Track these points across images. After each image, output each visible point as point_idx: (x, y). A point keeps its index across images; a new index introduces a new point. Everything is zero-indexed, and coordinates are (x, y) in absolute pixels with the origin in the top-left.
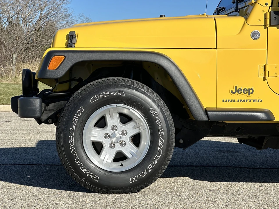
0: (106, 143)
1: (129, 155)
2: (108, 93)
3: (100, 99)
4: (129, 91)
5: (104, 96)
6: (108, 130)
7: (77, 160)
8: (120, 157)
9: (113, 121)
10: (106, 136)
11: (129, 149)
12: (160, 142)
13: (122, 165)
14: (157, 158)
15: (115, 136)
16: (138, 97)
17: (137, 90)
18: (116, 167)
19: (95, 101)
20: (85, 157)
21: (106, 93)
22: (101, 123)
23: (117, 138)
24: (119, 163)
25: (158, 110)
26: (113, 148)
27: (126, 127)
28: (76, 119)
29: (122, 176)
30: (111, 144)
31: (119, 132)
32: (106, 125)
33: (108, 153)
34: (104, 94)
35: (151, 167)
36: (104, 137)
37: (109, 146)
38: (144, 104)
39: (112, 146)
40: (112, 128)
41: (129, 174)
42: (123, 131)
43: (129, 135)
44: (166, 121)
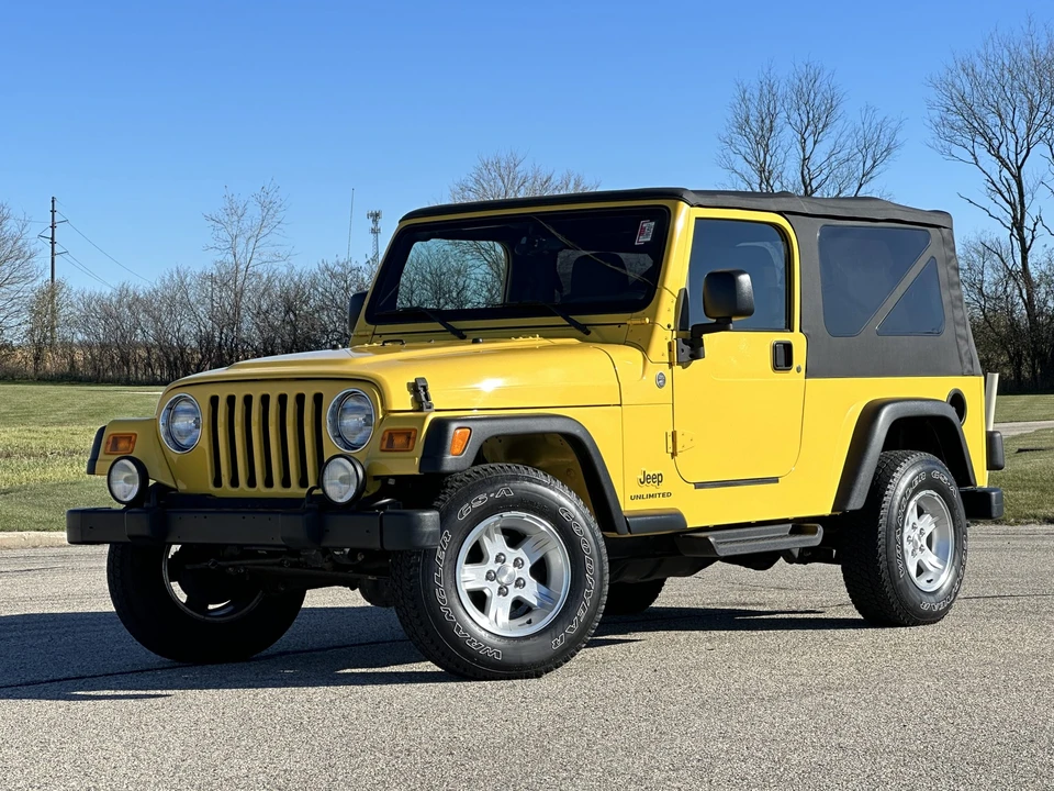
0: (491, 589)
1: (534, 602)
2: (484, 496)
3: (474, 510)
4: (518, 484)
5: (479, 504)
6: (491, 565)
7: (458, 629)
8: (519, 608)
9: (495, 545)
10: (490, 576)
11: (531, 592)
12: (587, 564)
13: (529, 622)
14: (588, 594)
15: (505, 573)
16: (536, 492)
17: (530, 480)
18: (520, 629)
19: (465, 515)
20: (470, 621)
21: (481, 497)
22: (477, 556)
23: (510, 576)
24: (523, 620)
25: (572, 508)
26: (505, 595)
27: (520, 553)
28: (441, 554)
29: (538, 640)
30: (500, 588)
31: (509, 563)
32: (485, 557)
33: (500, 608)
34: (480, 501)
35: (581, 613)
36: (487, 578)
37: (499, 594)
38: (547, 504)
39: (503, 591)
40: (498, 559)
41: (548, 635)
42: (516, 560)
43: (528, 565)
44: (588, 524)
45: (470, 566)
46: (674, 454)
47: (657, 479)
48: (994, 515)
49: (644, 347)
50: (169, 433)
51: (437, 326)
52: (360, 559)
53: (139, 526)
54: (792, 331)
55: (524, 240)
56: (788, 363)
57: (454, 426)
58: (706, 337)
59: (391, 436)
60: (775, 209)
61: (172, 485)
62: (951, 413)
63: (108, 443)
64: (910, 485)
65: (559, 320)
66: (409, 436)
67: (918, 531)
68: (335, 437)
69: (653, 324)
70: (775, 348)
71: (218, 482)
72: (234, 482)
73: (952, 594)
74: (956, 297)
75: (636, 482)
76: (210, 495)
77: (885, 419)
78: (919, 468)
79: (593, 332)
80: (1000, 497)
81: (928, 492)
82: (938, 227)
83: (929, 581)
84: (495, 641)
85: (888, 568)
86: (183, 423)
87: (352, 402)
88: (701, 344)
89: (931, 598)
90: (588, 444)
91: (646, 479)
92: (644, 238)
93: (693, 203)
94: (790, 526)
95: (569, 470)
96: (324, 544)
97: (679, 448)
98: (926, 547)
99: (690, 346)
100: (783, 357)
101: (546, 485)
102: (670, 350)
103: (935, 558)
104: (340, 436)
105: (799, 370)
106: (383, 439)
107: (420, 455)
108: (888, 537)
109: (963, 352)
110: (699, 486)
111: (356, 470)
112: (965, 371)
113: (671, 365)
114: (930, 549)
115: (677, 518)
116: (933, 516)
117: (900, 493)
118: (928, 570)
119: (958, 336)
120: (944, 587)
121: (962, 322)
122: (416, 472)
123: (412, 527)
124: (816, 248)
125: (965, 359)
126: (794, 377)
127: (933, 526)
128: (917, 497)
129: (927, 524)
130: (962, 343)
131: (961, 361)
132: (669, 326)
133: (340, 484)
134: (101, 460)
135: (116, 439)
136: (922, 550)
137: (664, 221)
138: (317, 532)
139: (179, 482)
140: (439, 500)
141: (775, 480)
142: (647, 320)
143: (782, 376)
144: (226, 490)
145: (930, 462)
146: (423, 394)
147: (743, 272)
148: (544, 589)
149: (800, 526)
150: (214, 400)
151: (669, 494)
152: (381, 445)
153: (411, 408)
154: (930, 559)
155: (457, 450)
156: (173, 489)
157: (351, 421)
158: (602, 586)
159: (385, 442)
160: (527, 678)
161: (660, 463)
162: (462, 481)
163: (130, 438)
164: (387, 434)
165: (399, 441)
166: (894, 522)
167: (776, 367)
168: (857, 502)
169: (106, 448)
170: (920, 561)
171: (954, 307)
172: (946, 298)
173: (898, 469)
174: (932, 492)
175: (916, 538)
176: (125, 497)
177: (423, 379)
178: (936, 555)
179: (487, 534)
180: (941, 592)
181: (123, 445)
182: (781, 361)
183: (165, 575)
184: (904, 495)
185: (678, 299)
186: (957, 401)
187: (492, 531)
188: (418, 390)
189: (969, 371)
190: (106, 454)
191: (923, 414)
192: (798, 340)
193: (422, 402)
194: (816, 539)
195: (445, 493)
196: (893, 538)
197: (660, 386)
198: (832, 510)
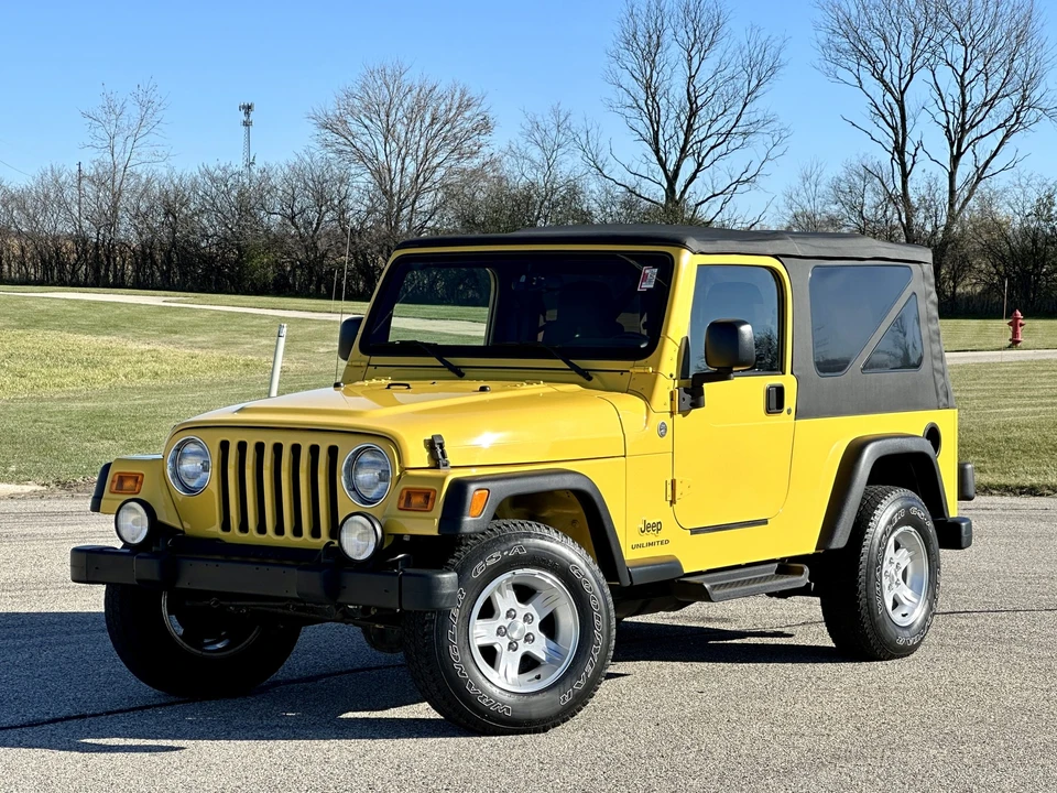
0: (501, 645)
1: (543, 657)
2: (498, 554)
3: (488, 568)
4: (531, 541)
5: (494, 561)
6: (502, 621)
7: (471, 685)
8: (528, 663)
9: (506, 601)
10: (501, 632)
11: (540, 647)
12: (596, 621)
13: (538, 677)
14: (596, 651)
15: (515, 629)
16: (548, 550)
17: (542, 537)
18: (528, 684)
19: (480, 573)
20: (481, 677)
21: (495, 555)
22: (488, 611)
23: (520, 631)
24: (531, 675)
25: (583, 565)
26: (515, 650)
27: (530, 608)
28: (455, 612)
29: (547, 696)
30: (510, 644)
31: (519, 620)
32: (496, 612)
33: (509, 662)
34: (493, 559)
35: (589, 669)
36: (498, 633)
37: (509, 648)
38: (558, 561)
39: (512, 646)
40: (508, 615)
41: (557, 690)
42: (526, 615)
43: (537, 620)
44: (597, 581)
45: (481, 621)
46: (672, 502)
47: (657, 527)
48: (964, 545)
49: (646, 396)
50: (176, 474)
51: (433, 361)
52: (373, 613)
53: (147, 570)
54: (784, 373)
55: (523, 279)
56: (780, 405)
57: (473, 487)
58: (705, 385)
59: (409, 495)
60: (770, 252)
61: (179, 527)
62: (927, 447)
63: (113, 481)
64: (890, 522)
65: (560, 364)
66: (428, 496)
67: (894, 566)
68: (349, 490)
69: (656, 373)
70: (768, 392)
71: (226, 526)
72: (244, 527)
73: (925, 626)
74: (934, 332)
75: (637, 531)
76: (218, 539)
77: (868, 458)
78: (899, 504)
79: (595, 379)
80: (969, 526)
81: (906, 528)
82: (919, 262)
83: (904, 615)
84: (506, 697)
85: (867, 604)
86: (190, 465)
87: (367, 457)
88: (702, 394)
89: (907, 633)
90: (596, 499)
91: (648, 528)
92: (646, 285)
93: (695, 250)
94: (776, 565)
95: (574, 522)
96: (340, 600)
97: (677, 496)
98: (901, 581)
99: (691, 394)
100: (775, 400)
101: (558, 542)
102: (672, 400)
103: (910, 591)
104: (354, 489)
105: (789, 411)
106: (401, 498)
107: (439, 516)
108: (868, 575)
109: (939, 386)
110: (695, 531)
111: (374, 528)
112: (941, 404)
113: (672, 413)
114: (905, 582)
115: (674, 564)
116: (909, 550)
117: (880, 530)
118: (902, 604)
119: (934, 369)
120: (918, 621)
121: (939, 356)
122: (435, 532)
123: (430, 588)
124: (808, 288)
125: (941, 393)
126: (785, 419)
127: (909, 560)
128: (895, 534)
129: (903, 558)
130: (938, 376)
131: (938, 395)
132: (671, 376)
133: (358, 542)
134: (106, 499)
135: (122, 478)
136: (898, 584)
137: (667, 269)
138: (333, 588)
139: (185, 523)
140: (454, 557)
141: (764, 522)
142: (651, 369)
143: (774, 418)
144: (235, 535)
145: (909, 498)
146: (439, 451)
147: (744, 323)
148: (552, 645)
149: (786, 566)
150: (225, 446)
151: (667, 542)
152: (399, 503)
153: (427, 465)
154: (905, 593)
155: (476, 512)
156: (178, 531)
157: (365, 476)
158: (609, 642)
159: (403, 502)
160: (535, 732)
161: (659, 511)
162: (476, 538)
163: (137, 479)
164: (405, 492)
165: (417, 500)
166: (874, 560)
167: (769, 411)
168: (840, 540)
169: (111, 485)
170: (896, 595)
171: (932, 341)
172: (925, 333)
173: (879, 506)
174: (910, 528)
175: (893, 572)
176: (133, 539)
177: (440, 436)
178: (911, 588)
179: (499, 589)
180: (915, 626)
181: (128, 484)
182: (773, 404)
183: (165, 611)
184: (885, 533)
185: (680, 348)
186: (933, 435)
187: (504, 587)
188: (434, 447)
189: (944, 405)
190: (111, 492)
191: (903, 451)
192: (788, 382)
193: (438, 460)
194: (802, 580)
195: (460, 551)
196: (873, 576)
197: (662, 436)
198: (816, 549)
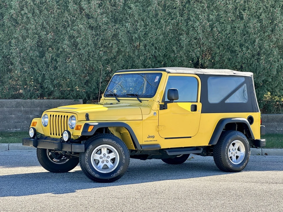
46: (158, 131)
47: (153, 137)
49: (151, 106)
54: (197, 102)
56: (195, 109)
58: (168, 104)
61: (43, 134)
62: (247, 122)
63: (32, 124)
69: (154, 101)
70: (192, 106)
71: (51, 134)
72: (54, 134)
75: (146, 138)
76: (49, 137)
79: (142, 102)
87: (73, 118)
91: (149, 137)
93: (168, 72)
102: (158, 107)
104: (71, 125)
105: (199, 111)
107: (82, 132)
110: (166, 138)
113: (158, 110)
122: (80, 135)
126: (197, 113)
131: (253, 109)
132: (158, 101)
137: (161, 76)
138: (61, 147)
141: (191, 137)
143: (194, 113)
150: (51, 115)
151: (157, 141)
153: (84, 120)
161: (154, 133)
163: (36, 123)
164: (77, 126)
165: (79, 128)
167: (192, 111)
168: (215, 143)
176: (31, 136)
177: (88, 114)
185: (161, 95)
189: (255, 111)
194: (200, 152)
197: (155, 115)
198: (208, 144)
